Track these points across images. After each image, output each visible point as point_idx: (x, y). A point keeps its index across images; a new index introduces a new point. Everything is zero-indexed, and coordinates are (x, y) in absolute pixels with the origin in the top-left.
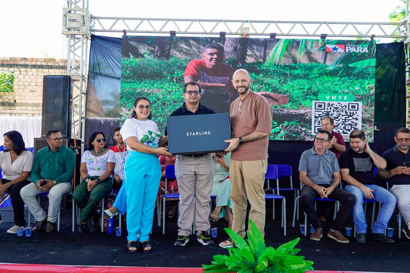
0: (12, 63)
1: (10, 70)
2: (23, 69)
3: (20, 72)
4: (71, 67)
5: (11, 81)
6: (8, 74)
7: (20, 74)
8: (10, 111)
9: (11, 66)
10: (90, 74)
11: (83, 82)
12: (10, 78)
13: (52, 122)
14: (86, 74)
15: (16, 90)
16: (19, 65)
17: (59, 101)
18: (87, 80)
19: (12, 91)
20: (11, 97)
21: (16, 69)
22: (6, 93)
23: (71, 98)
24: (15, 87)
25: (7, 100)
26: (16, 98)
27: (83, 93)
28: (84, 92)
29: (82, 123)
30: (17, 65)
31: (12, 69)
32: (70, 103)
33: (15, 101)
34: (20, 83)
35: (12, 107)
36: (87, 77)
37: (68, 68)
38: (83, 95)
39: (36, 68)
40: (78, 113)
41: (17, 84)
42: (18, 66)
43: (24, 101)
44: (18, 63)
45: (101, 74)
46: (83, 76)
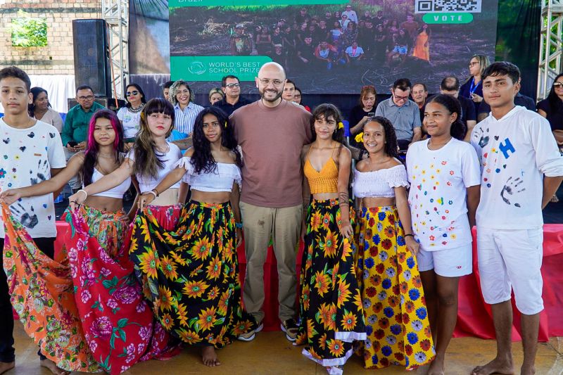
0: (42, 6)
1: (41, 16)
2: (57, 15)
3: (54, 18)
4: (107, 9)
5: (43, 32)
6: (40, 21)
7: (54, 21)
8: (46, 72)
9: (42, 10)
10: (132, 16)
11: (123, 27)
12: (42, 28)
13: (88, 78)
14: (126, 16)
15: (51, 43)
16: (52, 9)
17: (94, 52)
18: (127, 24)
19: (46, 45)
20: (45, 53)
21: (48, 14)
22: (39, 47)
23: (108, 48)
24: (50, 39)
25: (41, 57)
26: (52, 54)
27: (123, 41)
28: (126, 40)
29: (125, 80)
30: (49, 10)
31: (43, 15)
32: (107, 54)
33: (51, 58)
34: (55, 34)
35: (47, 67)
36: (127, 20)
37: (103, 10)
38: (124, 44)
39: (73, 12)
40: (119, 67)
41: (51, 35)
42: (51, 11)
43: (62, 58)
44: (50, 7)
45: (144, 16)
46: (122, 19)
